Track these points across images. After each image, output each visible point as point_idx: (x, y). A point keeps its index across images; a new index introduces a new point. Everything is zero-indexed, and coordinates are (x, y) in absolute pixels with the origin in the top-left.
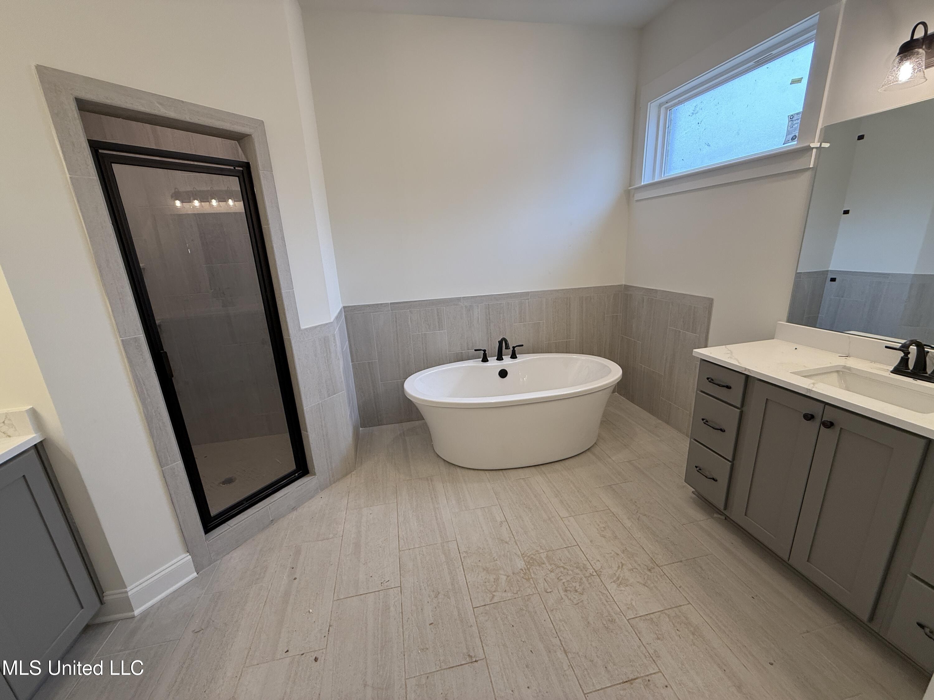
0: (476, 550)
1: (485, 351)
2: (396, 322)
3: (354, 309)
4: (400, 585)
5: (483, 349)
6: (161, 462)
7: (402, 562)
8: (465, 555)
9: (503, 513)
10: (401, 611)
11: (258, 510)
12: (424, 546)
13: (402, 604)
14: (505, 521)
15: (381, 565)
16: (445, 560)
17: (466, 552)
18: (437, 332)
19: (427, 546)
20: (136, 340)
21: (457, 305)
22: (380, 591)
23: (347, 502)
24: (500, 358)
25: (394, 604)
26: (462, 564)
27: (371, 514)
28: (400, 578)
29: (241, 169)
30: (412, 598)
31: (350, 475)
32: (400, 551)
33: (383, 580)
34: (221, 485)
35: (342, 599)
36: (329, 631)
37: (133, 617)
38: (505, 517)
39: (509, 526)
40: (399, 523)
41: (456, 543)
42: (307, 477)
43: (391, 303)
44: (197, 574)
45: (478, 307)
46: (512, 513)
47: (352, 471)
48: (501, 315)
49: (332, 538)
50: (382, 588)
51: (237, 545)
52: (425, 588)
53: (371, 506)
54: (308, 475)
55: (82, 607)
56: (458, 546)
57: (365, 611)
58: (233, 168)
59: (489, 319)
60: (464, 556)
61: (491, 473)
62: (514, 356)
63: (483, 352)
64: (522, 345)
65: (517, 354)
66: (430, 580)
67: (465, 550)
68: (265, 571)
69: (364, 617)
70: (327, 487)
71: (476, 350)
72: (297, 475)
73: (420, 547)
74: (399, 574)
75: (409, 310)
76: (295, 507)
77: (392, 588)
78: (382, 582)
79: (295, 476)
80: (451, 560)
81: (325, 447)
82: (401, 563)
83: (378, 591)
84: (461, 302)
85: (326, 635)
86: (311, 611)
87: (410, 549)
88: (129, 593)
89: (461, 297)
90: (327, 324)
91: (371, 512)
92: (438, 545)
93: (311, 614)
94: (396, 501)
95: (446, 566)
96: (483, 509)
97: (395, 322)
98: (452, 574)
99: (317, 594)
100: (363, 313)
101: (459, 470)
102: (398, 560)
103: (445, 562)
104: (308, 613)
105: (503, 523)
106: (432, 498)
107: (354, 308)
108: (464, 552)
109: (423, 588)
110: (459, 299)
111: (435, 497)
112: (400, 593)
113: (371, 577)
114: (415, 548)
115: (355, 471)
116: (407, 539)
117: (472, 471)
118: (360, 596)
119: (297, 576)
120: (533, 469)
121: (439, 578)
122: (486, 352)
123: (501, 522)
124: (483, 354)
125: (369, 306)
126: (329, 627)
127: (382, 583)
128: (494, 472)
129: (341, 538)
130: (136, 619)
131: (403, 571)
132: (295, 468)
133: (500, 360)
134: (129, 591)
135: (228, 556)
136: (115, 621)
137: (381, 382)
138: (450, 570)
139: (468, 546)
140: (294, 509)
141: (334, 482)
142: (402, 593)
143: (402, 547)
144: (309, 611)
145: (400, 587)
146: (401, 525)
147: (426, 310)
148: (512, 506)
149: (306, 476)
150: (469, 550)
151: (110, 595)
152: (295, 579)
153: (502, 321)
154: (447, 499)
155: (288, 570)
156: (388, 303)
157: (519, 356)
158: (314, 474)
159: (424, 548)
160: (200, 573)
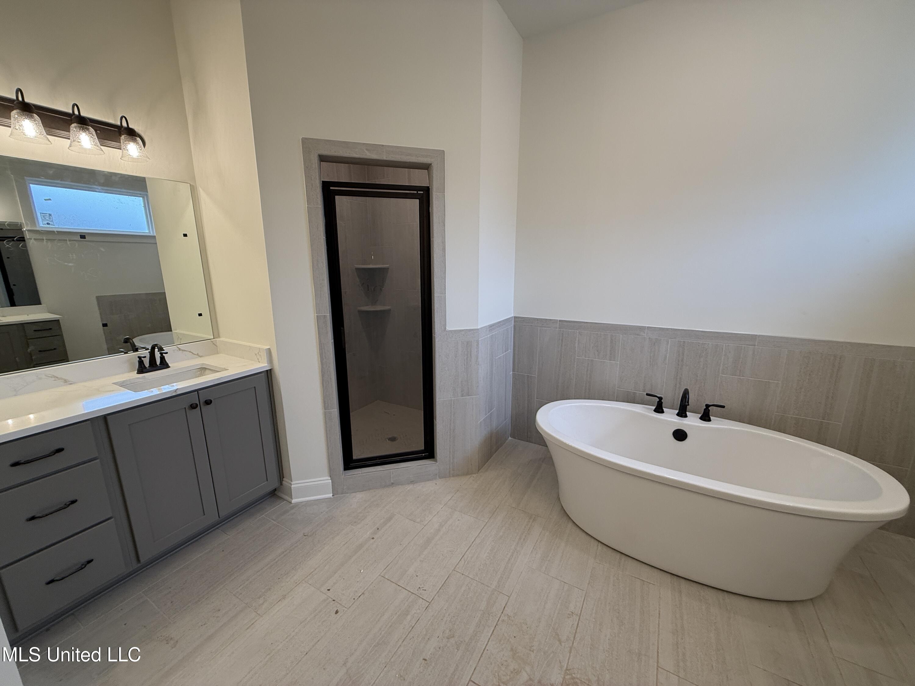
0: (521, 623)
1: (660, 399)
2: (562, 340)
3: (523, 321)
4: (430, 601)
5: (659, 396)
6: (326, 406)
7: (448, 582)
8: (506, 618)
9: (583, 604)
10: (413, 625)
11: (384, 469)
12: (476, 581)
13: (419, 619)
14: (577, 615)
15: (431, 571)
16: (483, 609)
17: (509, 617)
18: (607, 362)
19: (479, 582)
20: (325, 317)
21: (638, 335)
22: (413, 593)
23: (450, 498)
24: (682, 413)
25: (414, 615)
26: (495, 626)
27: (459, 520)
28: (435, 595)
29: (422, 192)
30: (430, 622)
31: (470, 476)
32: (454, 570)
33: (423, 586)
34: (387, 440)
35: (386, 578)
36: (359, 597)
37: (291, 503)
38: (581, 611)
39: (578, 624)
40: (473, 544)
41: (507, 600)
42: (431, 461)
43: (560, 321)
44: (333, 496)
45: (668, 342)
46: (594, 611)
47: (474, 474)
48: (702, 359)
49: (418, 523)
50: (416, 592)
51: (364, 488)
52: (447, 621)
53: (464, 513)
54: (432, 459)
55: (267, 481)
56: (506, 604)
57: (391, 602)
58: (416, 192)
59: (682, 360)
60: (504, 620)
61: (605, 549)
62: (706, 417)
63: (658, 400)
64: (723, 407)
65: (711, 416)
66: (456, 617)
67: (509, 615)
68: (363, 520)
69: (386, 608)
70: (445, 477)
71: (647, 395)
72: (423, 455)
73: (473, 579)
74: (438, 591)
75: (578, 331)
76: (413, 481)
77: (423, 599)
78: (421, 587)
79: (422, 455)
80: (488, 614)
81: (450, 441)
82: (446, 582)
83: (412, 593)
84: (644, 333)
85: (356, 599)
86: (362, 571)
87: (463, 574)
88: (292, 485)
89: (646, 327)
90: (472, 330)
91: (459, 519)
92: (489, 589)
93: (361, 574)
94: (487, 521)
95: (479, 616)
96: (562, 583)
97: (560, 341)
98: (479, 627)
99: (375, 561)
100: (531, 326)
101: (570, 525)
102: (447, 577)
103: (483, 611)
104: (359, 571)
105: (574, 616)
106: (520, 539)
107: (524, 319)
108: (508, 615)
109: (445, 619)
110: (642, 328)
111: (524, 539)
112: (425, 609)
113: (417, 576)
114: (468, 577)
115: (477, 474)
116: (468, 563)
117: (584, 534)
118: (398, 586)
119: (375, 537)
120: (668, 578)
121: (465, 622)
122: (662, 401)
123: (572, 613)
124: (658, 402)
125: (538, 319)
126: (362, 594)
127: (419, 588)
128: (610, 552)
129: (423, 526)
130: (292, 505)
131: (443, 591)
132: (423, 448)
133: (681, 416)
134: (293, 484)
135: (354, 494)
136: (284, 500)
137: (537, 399)
138: (480, 622)
139: (516, 611)
140: (412, 482)
141: (453, 476)
142: (427, 610)
143: (459, 568)
144: (361, 571)
145: (429, 603)
146: (473, 546)
147: (597, 334)
148: (601, 604)
149: (431, 459)
150: (514, 617)
151: (286, 481)
152: (373, 538)
153: (701, 367)
154: (533, 548)
155: (375, 528)
156: (558, 320)
157: (714, 420)
158: (436, 461)
159: (475, 582)
160: (335, 496)
